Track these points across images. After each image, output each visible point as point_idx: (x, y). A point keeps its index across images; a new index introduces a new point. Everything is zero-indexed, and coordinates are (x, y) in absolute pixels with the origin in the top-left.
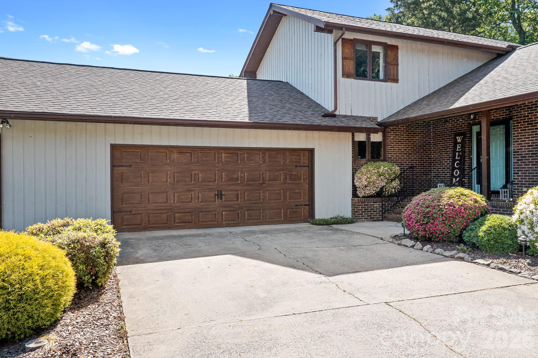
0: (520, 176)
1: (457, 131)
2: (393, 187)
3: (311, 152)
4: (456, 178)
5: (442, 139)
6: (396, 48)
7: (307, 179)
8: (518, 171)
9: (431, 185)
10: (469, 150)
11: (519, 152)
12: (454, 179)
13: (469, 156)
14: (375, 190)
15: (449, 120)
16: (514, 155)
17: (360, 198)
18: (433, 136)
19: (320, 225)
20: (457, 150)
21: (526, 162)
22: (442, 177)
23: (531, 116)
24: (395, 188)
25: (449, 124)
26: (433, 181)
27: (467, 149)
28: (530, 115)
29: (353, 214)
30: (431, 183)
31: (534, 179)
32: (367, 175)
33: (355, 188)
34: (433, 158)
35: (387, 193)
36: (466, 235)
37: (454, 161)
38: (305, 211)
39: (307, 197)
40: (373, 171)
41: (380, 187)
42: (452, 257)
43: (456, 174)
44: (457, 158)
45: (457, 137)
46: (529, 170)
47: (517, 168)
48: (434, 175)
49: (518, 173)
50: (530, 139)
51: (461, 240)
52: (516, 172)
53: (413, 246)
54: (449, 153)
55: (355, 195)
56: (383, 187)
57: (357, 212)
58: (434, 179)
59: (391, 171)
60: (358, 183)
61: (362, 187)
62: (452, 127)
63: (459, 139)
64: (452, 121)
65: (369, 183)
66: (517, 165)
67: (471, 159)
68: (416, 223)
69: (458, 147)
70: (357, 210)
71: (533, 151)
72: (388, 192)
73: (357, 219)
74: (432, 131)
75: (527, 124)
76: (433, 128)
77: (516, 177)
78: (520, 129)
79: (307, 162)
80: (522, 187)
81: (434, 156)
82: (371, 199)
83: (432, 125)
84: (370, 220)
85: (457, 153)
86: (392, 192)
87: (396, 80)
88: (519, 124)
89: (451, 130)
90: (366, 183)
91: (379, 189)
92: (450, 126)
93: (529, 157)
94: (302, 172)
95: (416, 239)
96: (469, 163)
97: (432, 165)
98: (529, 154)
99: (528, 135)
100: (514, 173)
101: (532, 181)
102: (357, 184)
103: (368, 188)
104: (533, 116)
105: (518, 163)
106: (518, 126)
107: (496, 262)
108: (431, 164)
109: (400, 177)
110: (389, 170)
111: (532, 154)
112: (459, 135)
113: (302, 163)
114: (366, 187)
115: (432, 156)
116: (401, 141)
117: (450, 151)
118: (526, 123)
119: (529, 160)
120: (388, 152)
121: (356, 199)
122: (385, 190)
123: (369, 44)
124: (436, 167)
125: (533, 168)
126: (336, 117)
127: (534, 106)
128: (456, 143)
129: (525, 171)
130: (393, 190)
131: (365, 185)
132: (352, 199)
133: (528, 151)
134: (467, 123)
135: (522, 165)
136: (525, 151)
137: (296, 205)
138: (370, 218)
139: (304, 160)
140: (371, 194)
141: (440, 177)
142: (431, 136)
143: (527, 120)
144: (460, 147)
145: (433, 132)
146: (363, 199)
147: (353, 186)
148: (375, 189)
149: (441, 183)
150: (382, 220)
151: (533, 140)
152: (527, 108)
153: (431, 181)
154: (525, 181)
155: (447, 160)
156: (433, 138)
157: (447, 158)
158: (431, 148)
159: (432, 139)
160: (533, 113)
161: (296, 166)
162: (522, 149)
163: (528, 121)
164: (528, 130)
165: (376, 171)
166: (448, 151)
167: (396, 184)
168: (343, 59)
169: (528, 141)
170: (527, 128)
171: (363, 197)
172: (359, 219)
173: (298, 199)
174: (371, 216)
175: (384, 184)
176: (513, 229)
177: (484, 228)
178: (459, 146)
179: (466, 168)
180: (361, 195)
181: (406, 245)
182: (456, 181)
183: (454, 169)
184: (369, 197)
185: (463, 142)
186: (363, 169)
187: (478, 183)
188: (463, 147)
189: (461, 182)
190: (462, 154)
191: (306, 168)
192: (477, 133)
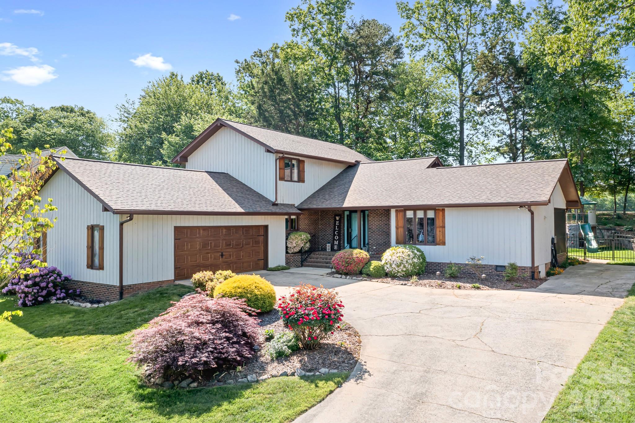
0: (372, 241)
1: (336, 213)
3: (266, 227)
4: (336, 240)
5: (327, 217)
6: (303, 161)
7: (263, 243)
10: (343, 224)
13: (343, 228)
17: (290, 254)
19: (271, 271)
22: (327, 239)
24: (307, 248)
26: (321, 242)
29: (286, 263)
31: (378, 242)
32: (295, 240)
33: (287, 247)
36: (364, 271)
38: (261, 263)
40: (299, 238)
42: (362, 280)
44: (336, 229)
46: (376, 238)
47: (370, 237)
49: (371, 239)
51: (361, 273)
53: (341, 277)
55: (287, 252)
56: (303, 247)
57: (289, 263)
61: (292, 247)
63: (337, 218)
65: (297, 245)
67: (344, 230)
70: (289, 261)
72: (304, 250)
73: (289, 266)
75: (376, 215)
77: (370, 241)
80: (373, 246)
85: (336, 226)
86: (306, 250)
87: (303, 181)
88: (372, 214)
89: (332, 212)
91: (300, 248)
94: (261, 239)
95: (341, 274)
96: (343, 232)
97: (320, 232)
99: (376, 220)
100: (369, 239)
101: (378, 244)
102: (289, 245)
103: (296, 248)
107: (380, 280)
109: (310, 241)
110: (306, 237)
112: (338, 216)
113: (260, 233)
114: (294, 247)
115: (320, 227)
117: (331, 225)
119: (377, 233)
120: (299, 225)
121: (288, 255)
123: (291, 159)
124: (322, 233)
125: (378, 237)
126: (276, 205)
128: (335, 220)
129: (374, 238)
132: (285, 255)
135: (373, 235)
137: (258, 260)
138: (296, 266)
139: (262, 232)
140: (296, 251)
141: (325, 239)
143: (375, 213)
145: (320, 212)
146: (292, 255)
149: (329, 243)
150: (301, 267)
151: (378, 223)
153: (319, 242)
154: (374, 244)
155: (330, 229)
158: (319, 222)
159: (320, 217)
161: (258, 236)
162: (373, 227)
167: (308, 245)
168: (280, 169)
169: (376, 223)
173: (258, 256)
174: (296, 264)
175: (303, 245)
176: (383, 267)
177: (372, 267)
179: (341, 235)
180: (291, 252)
181: (338, 277)
182: (336, 243)
183: (334, 235)
184: (295, 253)
185: (340, 220)
186: (292, 236)
187: (348, 243)
188: (340, 223)
189: (339, 243)
190: (339, 227)
191: (263, 237)
192: (347, 215)
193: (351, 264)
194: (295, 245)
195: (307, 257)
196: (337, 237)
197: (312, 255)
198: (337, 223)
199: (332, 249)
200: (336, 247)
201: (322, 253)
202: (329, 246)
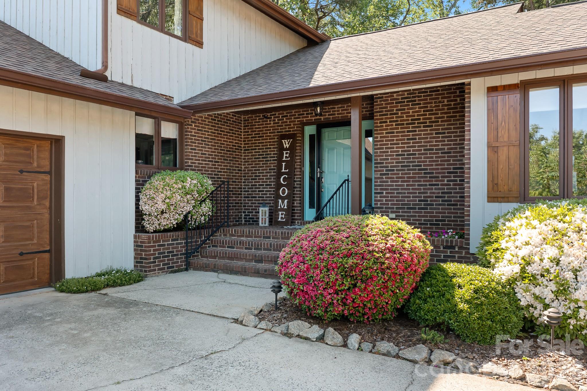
0: (384, 197)
1: (282, 132)
2: (203, 213)
3: (56, 143)
4: (283, 199)
5: (259, 143)
7: (46, 198)
8: (381, 189)
9: (242, 209)
10: (300, 159)
11: (383, 163)
12: (280, 201)
13: (300, 168)
14: (177, 219)
15: (270, 115)
16: (376, 167)
17: (148, 232)
18: (244, 138)
19: (79, 291)
20: (284, 159)
21: (393, 178)
22: (259, 197)
23: (402, 113)
24: (205, 215)
25: (270, 121)
26: (245, 203)
27: (297, 158)
28: (400, 112)
29: (137, 262)
30: (241, 206)
31: (404, 201)
32: (165, 192)
33: (139, 215)
34: (245, 171)
35: (193, 223)
37: (280, 174)
38: (42, 264)
39: (46, 236)
40: (176, 186)
41: (184, 213)
43: (284, 193)
44: (283, 171)
45: (283, 141)
46: (398, 189)
47: (380, 186)
48: (245, 194)
49: (382, 193)
50: (400, 145)
52: (379, 191)
53: (321, 339)
54: (270, 164)
55: (140, 228)
56: (189, 212)
57: (146, 259)
58: (245, 200)
59: (202, 186)
60: (147, 207)
61: (156, 214)
62: (274, 127)
63: (287, 143)
64: (274, 117)
65: (169, 205)
66: (380, 182)
67: (302, 173)
68: (324, 289)
69: (285, 155)
70: (145, 255)
71: (404, 162)
72: (195, 222)
73: (146, 271)
74: (242, 131)
75: (396, 125)
76: (244, 126)
77: (379, 199)
78: (384, 132)
79: (46, 164)
80: (388, 212)
81: (245, 168)
82: (169, 234)
83: (242, 122)
84: (167, 272)
85: (284, 164)
86: (200, 221)
87: (199, 43)
88: (384, 124)
89: (273, 130)
90: (164, 207)
91: (182, 217)
92: (272, 125)
93: (397, 170)
94: (35, 185)
96: (300, 178)
97: (243, 181)
98: (398, 166)
99: (397, 140)
100: (375, 193)
101: (402, 204)
102: (145, 208)
103: (166, 215)
104: (405, 113)
105: (383, 178)
106: (382, 126)
108: (241, 179)
109: (212, 196)
110: (199, 185)
111: (402, 166)
112: (284, 137)
113: (35, 164)
114: (162, 212)
115: (243, 167)
116: (205, 141)
117: (271, 161)
118: (394, 124)
119: (398, 174)
120: (186, 156)
121: (143, 235)
122: (191, 218)
124: (248, 182)
125: (403, 185)
126: (107, 82)
127: (406, 100)
128: (281, 149)
129: (391, 189)
130: (203, 218)
131: (161, 210)
132: (135, 237)
133: (397, 163)
134: (298, 121)
135: (387, 182)
136: (393, 163)
137: (21, 254)
138: (168, 268)
139: (41, 159)
140: (169, 226)
141: (256, 197)
142: (241, 138)
143: (395, 119)
144: (288, 155)
145: (244, 132)
146: (156, 236)
147: (136, 212)
148: (177, 216)
149: (264, 206)
150: (186, 270)
151: (404, 147)
152: (396, 103)
153: (241, 203)
154: (392, 204)
155: (266, 173)
156: (244, 141)
157: (266, 170)
158: (241, 156)
159: (243, 143)
160: (404, 110)
161: (21, 172)
162: (388, 159)
163: (397, 121)
164: (397, 132)
165: (180, 186)
166: (268, 161)
167: (206, 208)
169: (397, 148)
170: (395, 131)
171: (155, 232)
172: (150, 271)
173: (27, 239)
174: (169, 264)
175: (189, 208)
178: (286, 153)
179: (296, 186)
180: (151, 229)
181: (305, 335)
182: (283, 204)
183: (279, 186)
184: (165, 231)
185: (292, 149)
186: (156, 181)
187: (311, 206)
188: (292, 155)
189: (291, 206)
190: (290, 165)
191: (47, 178)
192: (311, 137)
193: (367, 280)
194: (162, 206)
195: (204, 242)
196: (284, 192)
197: (220, 237)
198: (286, 155)
199: (273, 221)
200: (281, 216)
201: (246, 229)
202: (263, 212)
